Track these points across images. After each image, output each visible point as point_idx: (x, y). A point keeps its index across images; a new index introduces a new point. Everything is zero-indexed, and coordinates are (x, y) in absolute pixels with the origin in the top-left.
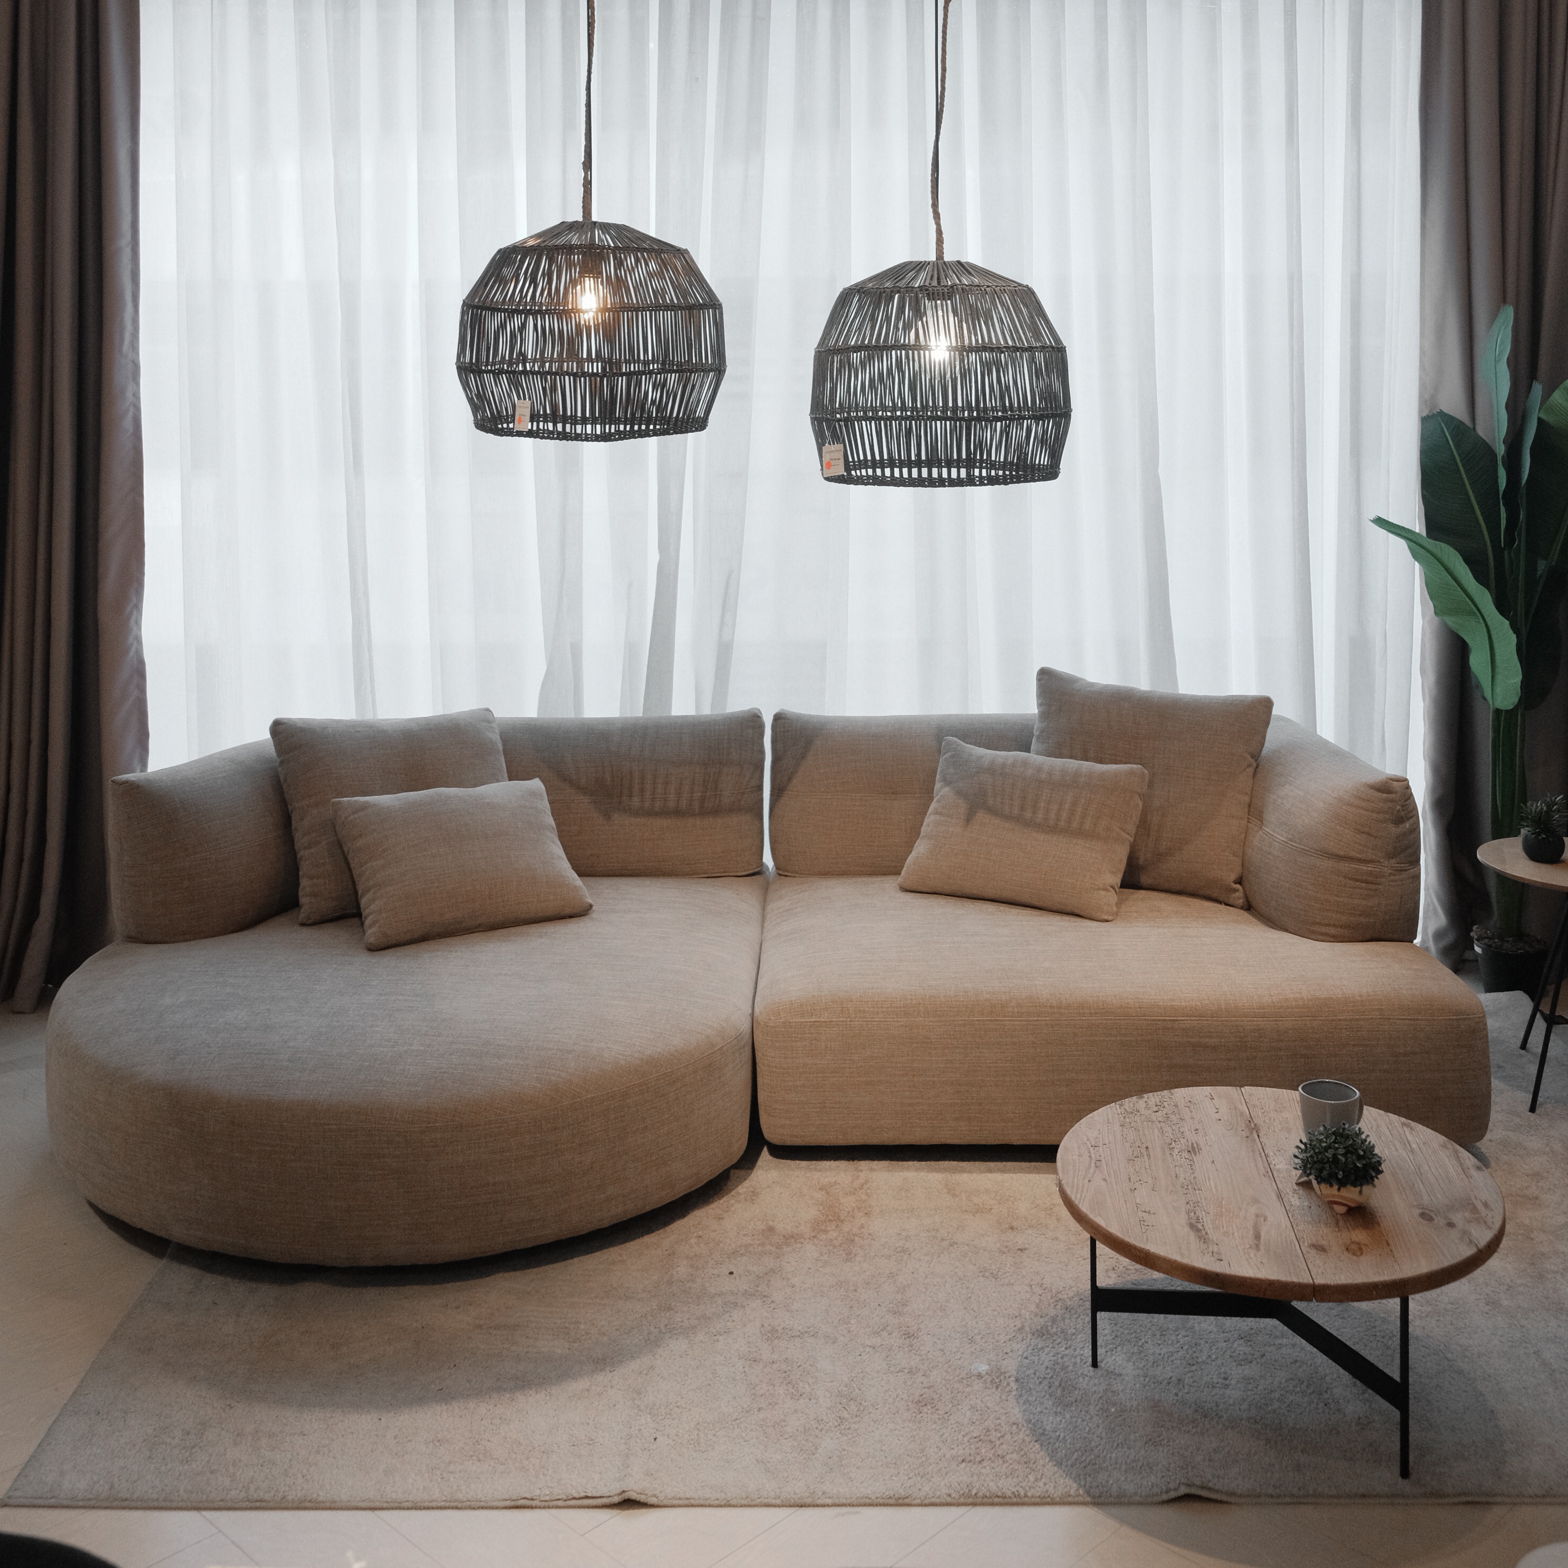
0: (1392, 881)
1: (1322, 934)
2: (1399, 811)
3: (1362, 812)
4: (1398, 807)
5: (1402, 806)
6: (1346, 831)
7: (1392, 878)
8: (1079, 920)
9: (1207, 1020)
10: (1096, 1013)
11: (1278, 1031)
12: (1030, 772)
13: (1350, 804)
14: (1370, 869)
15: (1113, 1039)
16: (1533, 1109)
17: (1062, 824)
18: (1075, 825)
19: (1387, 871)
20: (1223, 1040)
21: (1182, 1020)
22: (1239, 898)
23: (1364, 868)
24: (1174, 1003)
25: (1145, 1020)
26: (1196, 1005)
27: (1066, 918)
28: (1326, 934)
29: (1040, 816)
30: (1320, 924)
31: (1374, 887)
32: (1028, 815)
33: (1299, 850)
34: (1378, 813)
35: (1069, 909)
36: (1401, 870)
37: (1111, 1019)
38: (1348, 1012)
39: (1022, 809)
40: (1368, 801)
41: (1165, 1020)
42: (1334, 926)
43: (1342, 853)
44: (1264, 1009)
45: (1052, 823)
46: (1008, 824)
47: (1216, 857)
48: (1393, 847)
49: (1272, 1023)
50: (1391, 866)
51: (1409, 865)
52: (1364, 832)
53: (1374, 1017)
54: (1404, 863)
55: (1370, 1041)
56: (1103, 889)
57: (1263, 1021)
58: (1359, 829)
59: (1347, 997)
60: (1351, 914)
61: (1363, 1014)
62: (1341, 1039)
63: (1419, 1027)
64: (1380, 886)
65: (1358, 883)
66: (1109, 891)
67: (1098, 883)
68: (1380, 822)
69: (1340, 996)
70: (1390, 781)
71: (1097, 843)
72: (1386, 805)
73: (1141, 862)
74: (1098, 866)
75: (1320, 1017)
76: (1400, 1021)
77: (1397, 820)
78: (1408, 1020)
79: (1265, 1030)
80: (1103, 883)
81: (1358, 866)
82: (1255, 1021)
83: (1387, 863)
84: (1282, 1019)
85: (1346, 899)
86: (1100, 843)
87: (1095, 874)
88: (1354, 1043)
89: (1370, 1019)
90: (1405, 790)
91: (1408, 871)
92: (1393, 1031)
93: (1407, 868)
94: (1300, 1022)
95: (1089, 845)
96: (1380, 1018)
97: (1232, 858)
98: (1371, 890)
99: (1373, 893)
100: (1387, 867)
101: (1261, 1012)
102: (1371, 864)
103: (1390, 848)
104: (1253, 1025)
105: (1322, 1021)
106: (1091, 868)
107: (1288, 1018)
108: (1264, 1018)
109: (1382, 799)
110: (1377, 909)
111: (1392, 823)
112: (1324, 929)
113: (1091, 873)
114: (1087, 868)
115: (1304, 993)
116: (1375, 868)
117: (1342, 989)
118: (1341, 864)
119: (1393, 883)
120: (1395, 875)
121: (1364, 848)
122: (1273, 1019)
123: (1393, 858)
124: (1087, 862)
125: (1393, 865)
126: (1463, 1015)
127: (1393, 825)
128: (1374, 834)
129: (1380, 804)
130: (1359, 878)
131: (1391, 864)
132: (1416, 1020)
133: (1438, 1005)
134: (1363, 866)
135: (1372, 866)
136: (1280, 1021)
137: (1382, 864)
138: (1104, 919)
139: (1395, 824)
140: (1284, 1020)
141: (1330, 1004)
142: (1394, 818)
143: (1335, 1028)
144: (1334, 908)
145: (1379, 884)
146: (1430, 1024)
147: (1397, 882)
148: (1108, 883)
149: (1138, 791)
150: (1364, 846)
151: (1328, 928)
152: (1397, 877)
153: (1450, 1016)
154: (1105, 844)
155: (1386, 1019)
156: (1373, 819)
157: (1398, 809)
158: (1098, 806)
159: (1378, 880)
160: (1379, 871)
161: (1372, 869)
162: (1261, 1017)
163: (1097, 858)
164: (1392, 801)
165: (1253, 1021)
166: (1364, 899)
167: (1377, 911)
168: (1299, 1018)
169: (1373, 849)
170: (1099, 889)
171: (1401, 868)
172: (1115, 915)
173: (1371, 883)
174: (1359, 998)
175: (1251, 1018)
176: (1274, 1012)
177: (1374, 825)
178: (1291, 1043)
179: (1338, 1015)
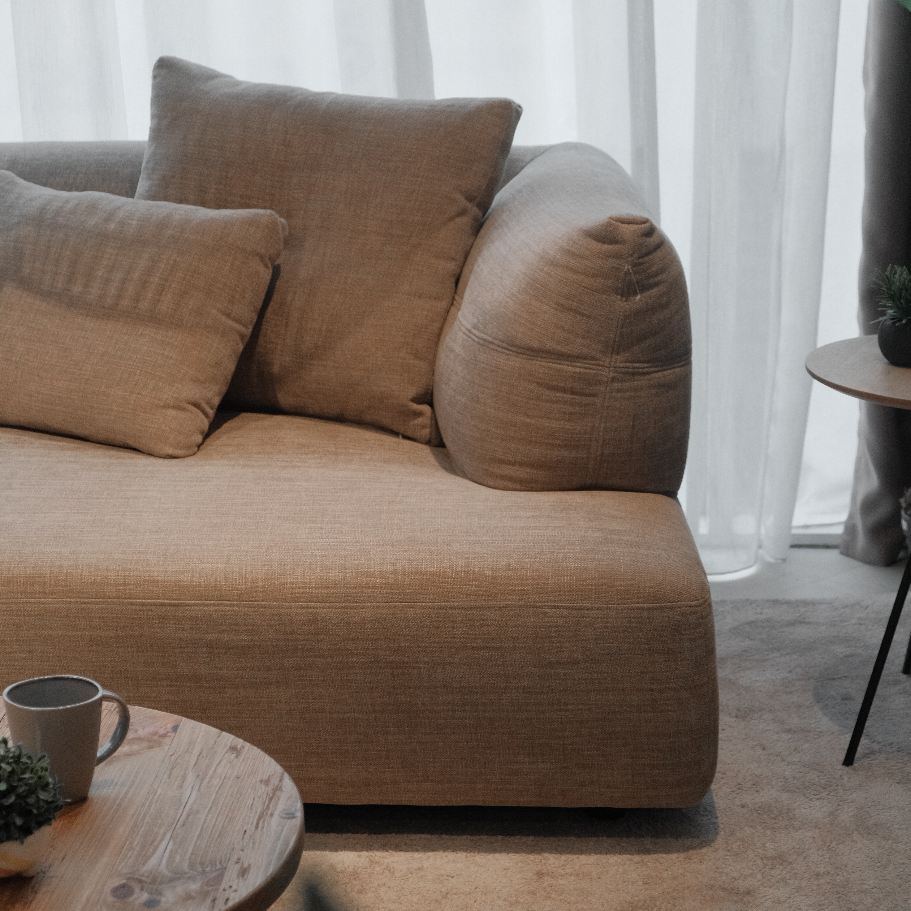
0: (618, 391)
1: (503, 477)
2: (627, 273)
3: (571, 275)
4: (627, 267)
5: (635, 265)
6: (545, 307)
7: (616, 385)
8: (133, 455)
9: (231, 605)
10: (52, 593)
11: (348, 624)
12: (92, 221)
13: (554, 264)
14: (578, 370)
15: (79, 633)
16: (849, 760)
17: (125, 303)
18: (144, 305)
19: (607, 374)
20: (256, 638)
21: (190, 605)
22: (424, 427)
23: (569, 368)
24: (182, 578)
25: (131, 604)
26: (216, 581)
27: (113, 452)
28: (511, 479)
29: (95, 290)
30: (502, 462)
31: (585, 400)
32: (77, 289)
33: (481, 342)
34: (595, 276)
35: (119, 438)
36: (634, 374)
37: (76, 603)
38: (467, 596)
39: (70, 280)
40: (581, 257)
41: (163, 605)
42: (521, 464)
43: (535, 344)
44: (327, 588)
45: (109, 301)
46: (44, 305)
47: (384, 359)
48: (618, 335)
49: (340, 612)
50: (616, 366)
51: (649, 364)
52: (570, 310)
53: (510, 603)
54: (643, 362)
55: (501, 642)
56: (174, 407)
57: (323, 608)
58: (563, 303)
59: (470, 571)
60: (548, 444)
61: (493, 598)
62: (454, 638)
63: (584, 621)
64: (595, 398)
65: (559, 394)
66: (184, 409)
67: (165, 397)
68: (596, 292)
69: (459, 569)
70: (615, 222)
71: (176, 334)
72: (608, 263)
73: (276, 369)
74: (170, 370)
75: (420, 602)
76: (554, 610)
77: (625, 289)
78: (566, 609)
79: (327, 621)
80: (176, 398)
81: (561, 366)
82: (310, 607)
83: (608, 360)
84: (355, 604)
85: (539, 420)
86: (181, 333)
87: (163, 383)
88: (474, 644)
89: (503, 607)
90: (644, 238)
91: (653, 375)
92: (540, 627)
93: (653, 369)
94: (385, 610)
95: (162, 337)
96: (520, 606)
97: (412, 361)
98: (580, 405)
99: (585, 410)
100: (607, 367)
101: (322, 594)
102: (581, 363)
103: (612, 336)
104: (307, 613)
105: (423, 608)
106: (158, 373)
107: (366, 603)
108: (327, 603)
109: (601, 253)
110: (590, 438)
111: (617, 294)
112: (507, 470)
113: (157, 380)
114: (151, 373)
115: (401, 565)
116: (586, 368)
117: (467, 558)
118: (535, 362)
119: (619, 395)
120: (623, 381)
121: (570, 336)
122: (341, 604)
123: (618, 353)
124: (152, 363)
125: (618, 365)
126: (661, 602)
127: (619, 297)
128: (586, 312)
129: (598, 262)
130: (562, 385)
131: (616, 362)
132: (581, 609)
133: (621, 585)
134: (568, 365)
135: (582, 365)
136: (353, 607)
137: (600, 362)
138: (167, 454)
139: (622, 296)
140: (359, 606)
141: (441, 582)
142: (620, 285)
143: (444, 621)
144: (521, 434)
145: (594, 395)
146: (602, 617)
147: (625, 392)
148: (185, 397)
149: (263, 251)
150: (569, 333)
151: (513, 468)
152: (626, 384)
153: (638, 603)
154: (190, 336)
155: (531, 606)
156: (585, 288)
157: (627, 269)
158: (186, 275)
159: (593, 390)
160: (595, 374)
161: (582, 370)
162: (321, 601)
163: (171, 357)
164: (617, 256)
165: (307, 607)
166: (569, 420)
167: (590, 439)
168: (385, 603)
169: (584, 337)
170: (166, 406)
171: (635, 370)
172: (197, 449)
173: (581, 394)
174: (490, 573)
175: (304, 602)
176: (344, 593)
177: (586, 298)
178: (369, 644)
179: (451, 600)
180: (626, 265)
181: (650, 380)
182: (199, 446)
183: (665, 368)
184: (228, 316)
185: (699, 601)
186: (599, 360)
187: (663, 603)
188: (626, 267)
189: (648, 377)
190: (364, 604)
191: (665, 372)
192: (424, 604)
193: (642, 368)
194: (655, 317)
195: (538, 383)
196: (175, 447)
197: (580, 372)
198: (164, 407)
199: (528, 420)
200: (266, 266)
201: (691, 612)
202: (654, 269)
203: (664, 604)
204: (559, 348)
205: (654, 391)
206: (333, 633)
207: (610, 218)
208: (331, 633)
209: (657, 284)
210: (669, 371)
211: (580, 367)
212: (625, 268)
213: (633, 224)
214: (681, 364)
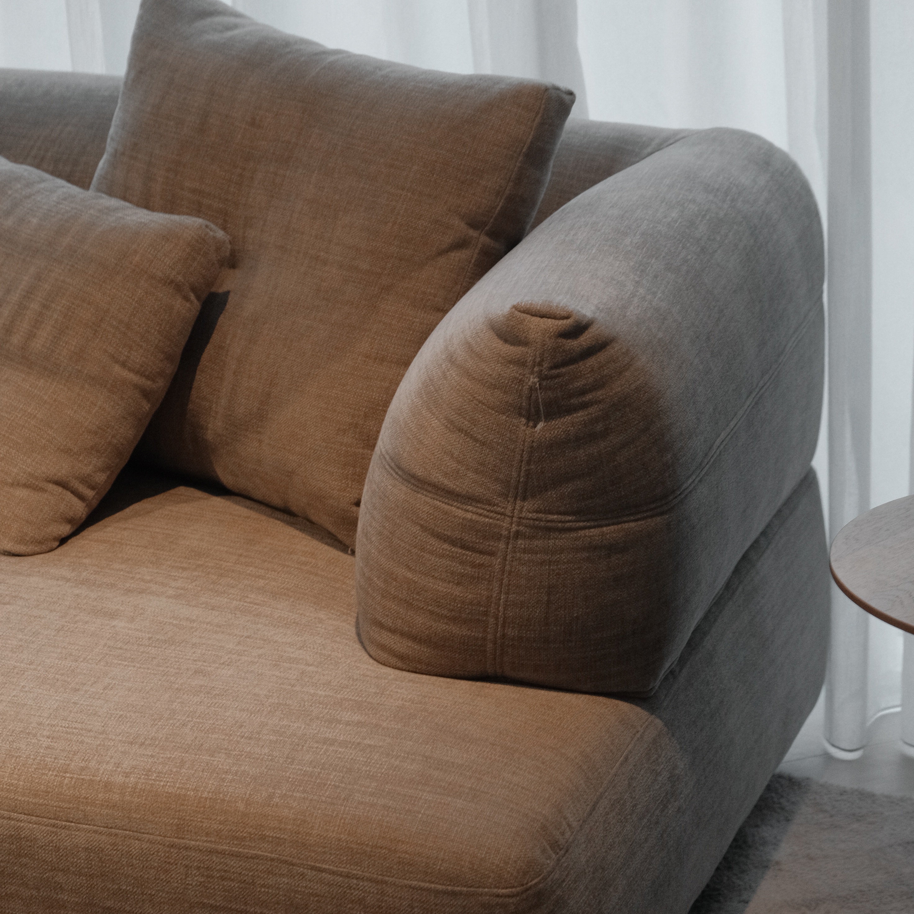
0: (525, 551)
2: (533, 389)
3: (465, 381)
4: (533, 380)
5: (546, 378)
6: (434, 421)
7: (522, 543)
11: (58, 849)
13: (453, 359)
14: (469, 516)
19: (508, 526)
23: (458, 512)
30: (382, 626)
31: (480, 559)
38: (207, 835)
40: (480, 356)
42: (402, 634)
43: (419, 472)
44: (37, 795)
47: (324, 444)
48: (522, 474)
49: (48, 831)
50: (521, 516)
51: (574, 517)
52: (460, 430)
53: (260, 853)
54: (565, 513)
55: (246, 904)
56: (26, 486)
57: (29, 822)
58: (454, 419)
59: (218, 799)
60: (431, 613)
61: (239, 843)
62: (187, 889)
63: (352, 894)
64: (493, 558)
65: (446, 546)
66: (42, 490)
67: (15, 470)
68: (493, 409)
69: (205, 795)
70: (520, 314)
71: (48, 384)
72: (509, 371)
73: (210, 436)
74: (30, 435)
75: (148, 833)
76: (314, 873)
77: (533, 410)
78: (330, 874)
79: (32, 841)
80: (29, 473)
81: (449, 507)
82: (13, 819)
83: (510, 507)
84: (68, 824)
85: (422, 577)
86: (55, 384)
87: (18, 451)
88: (212, 902)
89: (251, 857)
90: (560, 340)
91: (581, 533)
92: (296, 892)
93: (581, 524)
94: (104, 837)
95: (30, 386)
96: (272, 860)
97: (361, 451)
98: (473, 565)
99: (479, 572)
100: (509, 516)
101: (28, 803)
102: (473, 506)
103: (514, 474)
104: (8, 826)
105: (150, 842)
106: (13, 437)
107: (81, 824)
108: (33, 815)
109: (500, 356)
110: (487, 611)
111: (520, 415)
112: (387, 638)
113: (10, 447)
114: (4, 436)
115: (136, 777)
116: (481, 515)
117: (223, 780)
118: (419, 495)
119: (526, 557)
120: (532, 538)
121: (459, 467)
122: (50, 821)
123: (524, 499)
124: (9, 422)
125: (524, 515)
126: (454, 884)
127: (523, 420)
128: (480, 436)
129: (496, 368)
130: (449, 534)
131: (521, 511)
132: (348, 876)
133: (406, 852)
134: (458, 508)
135: (475, 509)
136: (65, 827)
137: (499, 509)
138: (5, 549)
139: (528, 419)
140: (72, 826)
141: (178, 809)
142: (524, 404)
143: (176, 864)
144: (402, 593)
145: (492, 554)
146: (375, 892)
147: (537, 553)
148: (44, 473)
149: (180, 278)
150: (459, 462)
151: (393, 637)
152: (536, 542)
153: (424, 881)
154: (66, 389)
155: (286, 862)
156: (480, 402)
157: (533, 383)
158: (73, 304)
159: (489, 545)
160: (491, 524)
161: (474, 517)
162: (26, 812)
163: (35, 416)
164: (520, 363)
165: (9, 818)
166: (458, 584)
167: (486, 614)
168: (104, 827)
169: (476, 471)
170: (16, 484)
171: (549, 524)
172: (57, 544)
173: (473, 550)
174: (241, 806)
175: (7, 811)
176: (56, 806)
177: (480, 416)
178: (82, 880)
179: (187, 837)
180: (532, 376)
181: (576, 539)
182: (63, 541)
183: (603, 523)
184: (124, 365)
185: (514, 890)
186: (497, 505)
187: (458, 886)
188: (531, 380)
189: (574, 535)
190: (79, 825)
191: (605, 529)
192: (152, 837)
193: (560, 522)
194: (581, 451)
195: (422, 526)
196: (16, 541)
197: (471, 519)
198: (12, 485)
199: (410, 575)
200: (186, 298)
201: (497, 904)
202: (578, 384)
203: (459, 888)
204: (446, 482)
205: (585, 555)
206: (38, 858)
207: (515, 307)
208: (37, 857)
209: (584, 406)
210: (612, 528)
211: (472, 512)
212: (529, 380)
213: (549, 318)
214: (639, 516)
